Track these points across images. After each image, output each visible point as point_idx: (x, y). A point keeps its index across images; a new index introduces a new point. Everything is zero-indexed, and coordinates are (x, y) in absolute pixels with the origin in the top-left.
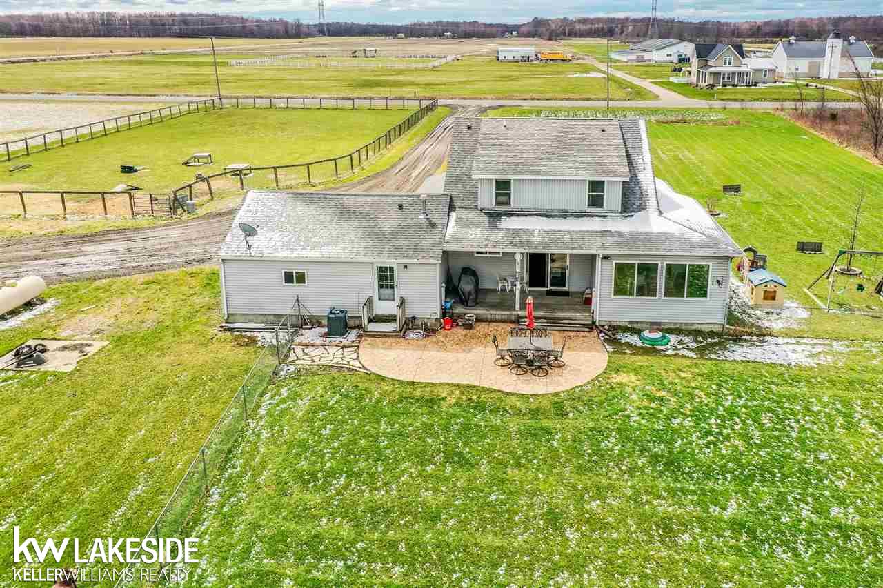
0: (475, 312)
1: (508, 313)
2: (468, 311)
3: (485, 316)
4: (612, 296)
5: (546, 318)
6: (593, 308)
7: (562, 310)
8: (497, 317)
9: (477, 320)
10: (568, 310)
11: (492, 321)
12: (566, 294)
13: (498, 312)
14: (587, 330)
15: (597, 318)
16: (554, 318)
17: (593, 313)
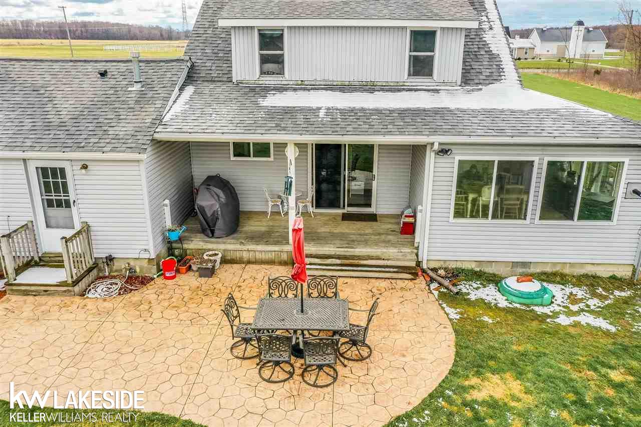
0: (222, 247)
1: (276, 248)
2: (210, 246)
3: (238, 255)
4: (451, 219)
5: (339, 257)
6: (417, 240)
7: (366, 243)
8: (259, 256)
9: (225, 261)
10: (376, 244)
11: (249, 262)
12: (373, 218)
13: (260, 247)
14: (410, 276)
15: (424, 256)
16: (353, 257)
17: (417, 248)
